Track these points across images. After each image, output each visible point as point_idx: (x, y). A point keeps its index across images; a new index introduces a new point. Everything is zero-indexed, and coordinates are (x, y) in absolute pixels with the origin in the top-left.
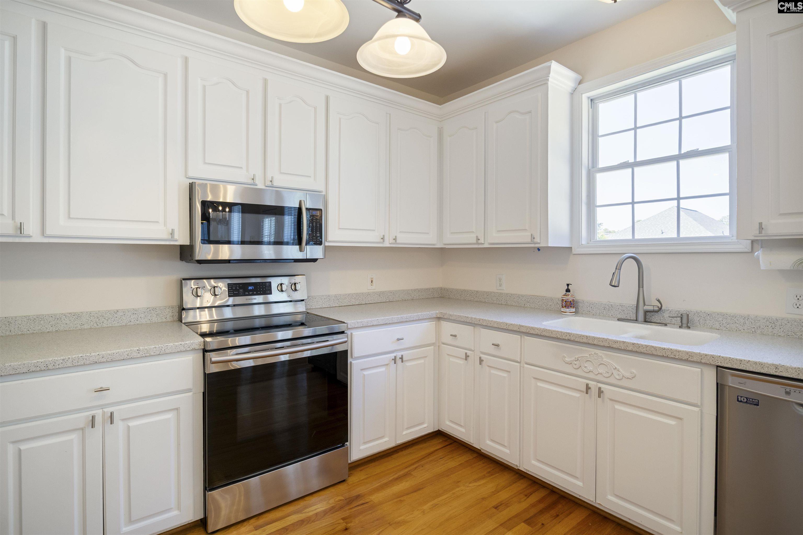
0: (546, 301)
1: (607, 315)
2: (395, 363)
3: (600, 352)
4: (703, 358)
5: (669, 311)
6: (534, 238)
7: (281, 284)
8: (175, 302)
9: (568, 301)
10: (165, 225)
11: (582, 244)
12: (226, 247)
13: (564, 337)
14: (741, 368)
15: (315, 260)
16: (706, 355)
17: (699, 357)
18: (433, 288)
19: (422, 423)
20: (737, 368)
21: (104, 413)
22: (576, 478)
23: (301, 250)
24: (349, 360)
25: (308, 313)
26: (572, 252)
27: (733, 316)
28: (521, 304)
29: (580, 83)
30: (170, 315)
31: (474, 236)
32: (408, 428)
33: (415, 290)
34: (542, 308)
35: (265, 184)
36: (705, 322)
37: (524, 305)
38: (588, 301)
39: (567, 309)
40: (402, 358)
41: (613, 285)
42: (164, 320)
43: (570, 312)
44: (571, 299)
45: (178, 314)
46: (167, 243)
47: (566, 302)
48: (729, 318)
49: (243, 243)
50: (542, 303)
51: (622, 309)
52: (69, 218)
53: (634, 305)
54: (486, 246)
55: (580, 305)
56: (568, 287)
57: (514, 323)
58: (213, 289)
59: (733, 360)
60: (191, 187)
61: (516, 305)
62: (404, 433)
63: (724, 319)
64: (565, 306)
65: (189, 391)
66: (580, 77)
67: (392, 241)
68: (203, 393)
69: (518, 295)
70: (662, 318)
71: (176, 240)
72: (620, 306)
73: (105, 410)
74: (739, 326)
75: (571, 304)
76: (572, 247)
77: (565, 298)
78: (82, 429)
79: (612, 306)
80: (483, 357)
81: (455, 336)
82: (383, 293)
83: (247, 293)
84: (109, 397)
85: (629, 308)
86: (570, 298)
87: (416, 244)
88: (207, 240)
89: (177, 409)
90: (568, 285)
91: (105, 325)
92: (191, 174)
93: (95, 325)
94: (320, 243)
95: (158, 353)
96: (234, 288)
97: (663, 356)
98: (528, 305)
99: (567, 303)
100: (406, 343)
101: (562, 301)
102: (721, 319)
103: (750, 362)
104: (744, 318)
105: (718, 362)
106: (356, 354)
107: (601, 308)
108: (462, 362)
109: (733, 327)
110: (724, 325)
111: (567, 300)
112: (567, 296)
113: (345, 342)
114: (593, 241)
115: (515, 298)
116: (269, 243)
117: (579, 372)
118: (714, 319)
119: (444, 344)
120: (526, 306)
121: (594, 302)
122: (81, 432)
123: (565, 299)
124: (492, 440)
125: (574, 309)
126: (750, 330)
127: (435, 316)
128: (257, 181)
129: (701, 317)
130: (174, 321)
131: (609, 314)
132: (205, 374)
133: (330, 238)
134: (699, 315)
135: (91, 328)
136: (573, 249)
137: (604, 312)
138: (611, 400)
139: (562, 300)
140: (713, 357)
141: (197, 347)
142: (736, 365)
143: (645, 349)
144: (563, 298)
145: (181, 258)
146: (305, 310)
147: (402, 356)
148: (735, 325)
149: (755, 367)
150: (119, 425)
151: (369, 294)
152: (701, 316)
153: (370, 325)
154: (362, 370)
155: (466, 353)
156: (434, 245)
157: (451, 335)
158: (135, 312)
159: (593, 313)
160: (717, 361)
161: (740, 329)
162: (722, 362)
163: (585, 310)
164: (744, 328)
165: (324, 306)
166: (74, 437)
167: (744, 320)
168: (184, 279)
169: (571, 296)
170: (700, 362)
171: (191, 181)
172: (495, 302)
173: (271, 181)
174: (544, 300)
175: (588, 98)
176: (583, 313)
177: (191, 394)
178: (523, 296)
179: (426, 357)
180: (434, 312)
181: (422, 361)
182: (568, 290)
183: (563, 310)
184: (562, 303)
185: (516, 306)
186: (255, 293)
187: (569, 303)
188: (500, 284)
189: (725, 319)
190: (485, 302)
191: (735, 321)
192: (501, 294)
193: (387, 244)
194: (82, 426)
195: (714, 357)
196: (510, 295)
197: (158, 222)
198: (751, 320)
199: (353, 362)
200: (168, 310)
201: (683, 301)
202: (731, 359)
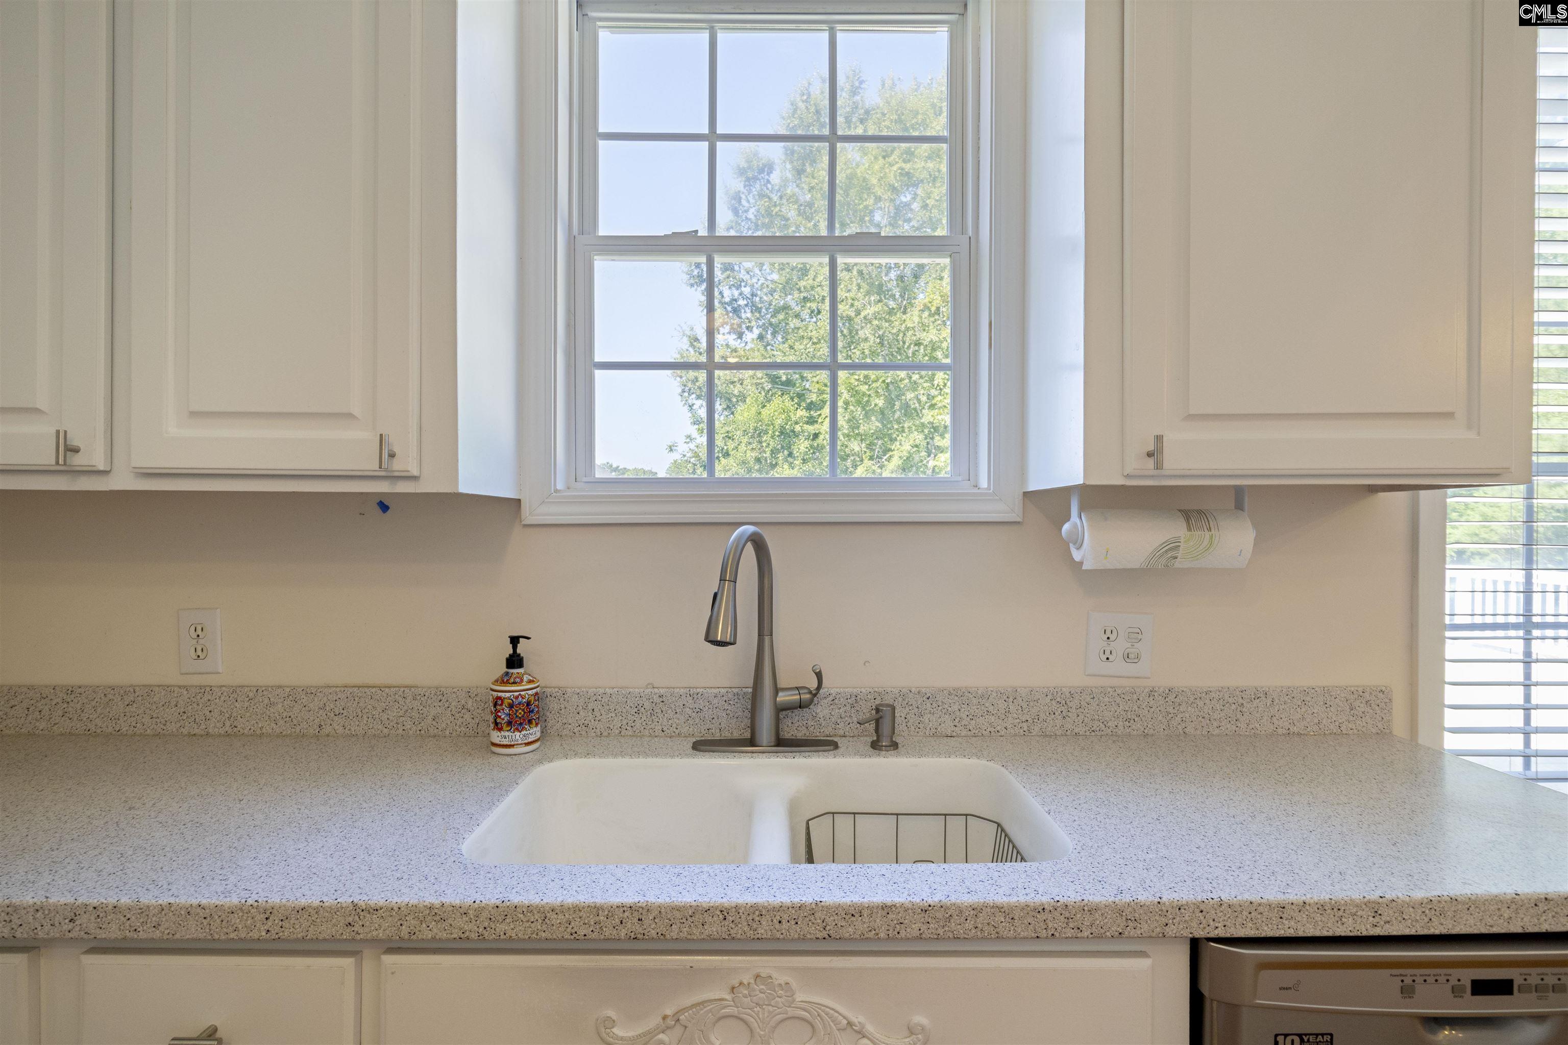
0: (416, 704)
1: (647, 732)
4: (1171, 921)
5: (831, 698)
6: (392, 455)
9: (520, 704)
11: (556, 491)
14: (1283, 932)
16: (1179, 909)
17: (1157, 918)
20: (1270, 934)
26: (523, 517)
27: (982, 697)
28: (304, 725)
31: (41, 431)
34: (400, 731)
36: (921, 719)
37: (320, 726)
38: (579, 688)
39: (516, 733)
41: (719, 639)
43: (526, 741)
44: (530, 692)
47: (511, 706)
48: (975, 701)
50: (400, 714)
51: (696, 706)
53: (730, 690)
54: (122, 481)
55: (553, 705)
56: (515, 648)
57: (316, 903)
59: (1261, 909)
61: (278, 731)
63: (963, 706)
64: (509, 723)
69: (288, 690)
70: (810, 723)
72: (688, 696)
74: (996, 721)
75: (530, 712)
76: (519, 500)
77: (508, 692)
79: (661, 699)
85: (715, 701)
86: (522, 690)
90: (515, 641)
97: (1038, 937)
98: (335, 725)
99: (517, 711)
101: (495, 705)
102: (956, 707)
103: (1308, 907)
104: (1005, 698)
105: (1217, 925)
107: (624, 711)
109: (983, 724)
110: (963, 723)
111: (517, 698)
112: (514, 683)
114: (585, 479)
115: (272, 704)
118: (940, 708)
120: (327, 730)
121: (602, 691)
123: (508, 695)
125: (539, 728)
126: (1019, 727)
129: (911, 708)
131: (653, 726)
134: (906, 702)
136: (525, 506)
137: (638, 724)
139: (498, 702)
140: (1202, 908)
142: (1270, 926)
143: (969, 925)
144: (500, 694)
148: (986, 720)
149: (1320, 923)
152: (910, 703)
159: (598, 730)
160: (1212, 923)
161: (999, 728)
162: (1228, 924)
163: (570, 721)
164: (1005, 725)
167: (1006, 704)
169: (530, 682)
170: (1161, 935)
172: (172, 727)
174: (410, 698)
176: (565, 732)
178: (310, 692)
182: (514, 661)
183: (496, 737)
184: (497, 711)
185: (281, 735)
187: (523, 710)
188: (199, 649)
189: (965, 706)
190: (115, 735)
191: (987, 709)
192: (203, 689)
195: (1205, 910)
196: (251, 695)
198: (1021, 701)
201: (864, 664)
202: (1254, 908)
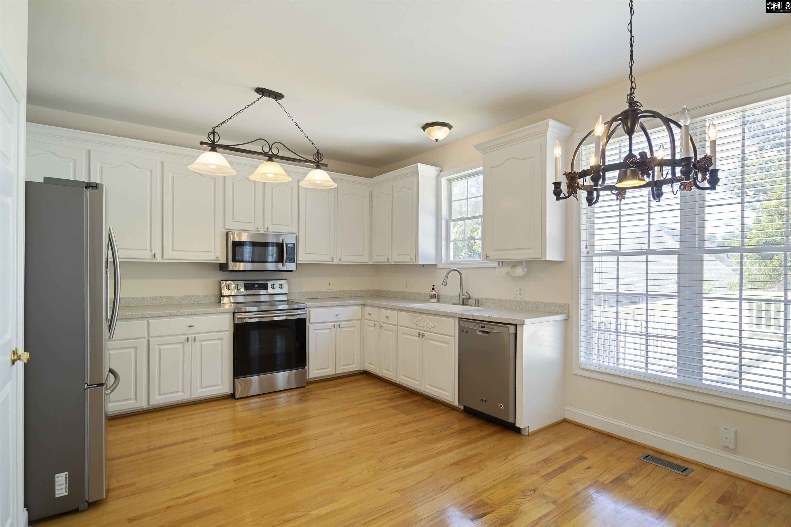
0: (421, 295)
2: (335, 328)
3: (424, 316)
4: (454, 315)
5: (472, 299)
6: (412, 259)
7: (273, 284)
8: (217, 293)
10: (214, 253)
11: (442, 263)
12: (242, 264)
13: (412, 310)
15: (291, 271)
18: (371, 290)
19: (353, 364)
21: (191, 337)
22: (416, 380)
23: (283, 266)
24: (307, 324)
25: (288, 301)
26: (438, 267)
28: (415, 298)
29: (441, 171)
30: (214, 299)
31: (386, 257)
32: (343, 366)
33: (359, 291)
34: (424, 300)
35: (264, 230)
36: (487, 303)
37: (417, 298)
38: (447, 294)
39: (432, 299)
40: (339, 326)
41: (444, 284)
42: (212, 302)
43: (433, 301)
45: (218, 299)
46: (215, 262)
49: (252, 262)
50: (425, 297)
51: (453, 298)
52: (173, 250)
53: (458, 295)
54: (393, 263)
55: (442, 297)
57: (394, 305)
58: (236, 286)
60: (227, 234)
61: (413, 299)
62: (341, 368)
65: (227, 331)
66: (440, 169)
67: (338, 260)
68: (234, 333)
69: (414, 293)
70: (470, 302)
71: (219, 261)
72: (452, 296)
73: (192, 336)
75: (435, 296)
78: (183, 343)
80: (382, 324)
81: (370, 314)
82: (337, 292)
83: (254, 289)
84: (194, 330)
85: (456, 297)
86: (433, 293)
87: (347, 262)
88: (234, 260)
89: (221, 339)
90: (433, 286)
91: (184, 303)
92: (226, 227)
93: (179, 303)
94: (294, 262)
95: (214, 312)
96: (247, 286)
99: (433, 296)
100: (343, 317)
104: (499, 300)
106: (312, 321)
107: (447, 298)
108: (373, 329)
110: (493, 305)
113: (305, 314)
114: (449, 261)
115: (413, 295)
116: (272, 262)
117: (417, 327)
118: (489, 301)
119: (366, 320)
122: (182, 344)
124: (386, 370)
125: (437, 299)
127: (361, 303)
128: (260, 229)
130: (217, 302)
132: (234, 323)
133: (300, 259)
135: (177, 304)
136: (438, 265)
137: (448, 300)
138: (428, 339)
141: (231, 311)
144: (430, 293)
145: (220, 269)
146: (287, 299)
147: (339, 324)
150: (198, 343)
151: (327, 292)
153: (320, 306)
154: (315, 330)
155: (375, 323)
156: (367, 262)
157: (368, 314)
158: (198, 297)
159: (446, 302)
160: (458, 315)
162: (460, 316)
163: (444, 299)
164: (499, 306)
165: (299, 298)
166: (180, 346)
167: (499, 302)
168: (222, 280)
169: (435, 292)
171: (227, 231)
172: (403, 297)
173: (267, 229)
174: (426, 295)
175: (447, 179)
176: (442, 302)
177: (228, 333)
178: (416, 293)
179: (355, 326)
180: (359, 302)
181: (352, 329)
182: (433, 289)
183: (430, 299)
184: (430, 296)
186: (259, 289)
188: (406, 286)
190: (399, 298)
191: (496, 302)
192: (406, 292)
193: (335, 262)
194: (183, 341)
196: (411, 293)
197: (211, 252)
198: (501, 301)
199: (310, 325)
200: (213, 297)
